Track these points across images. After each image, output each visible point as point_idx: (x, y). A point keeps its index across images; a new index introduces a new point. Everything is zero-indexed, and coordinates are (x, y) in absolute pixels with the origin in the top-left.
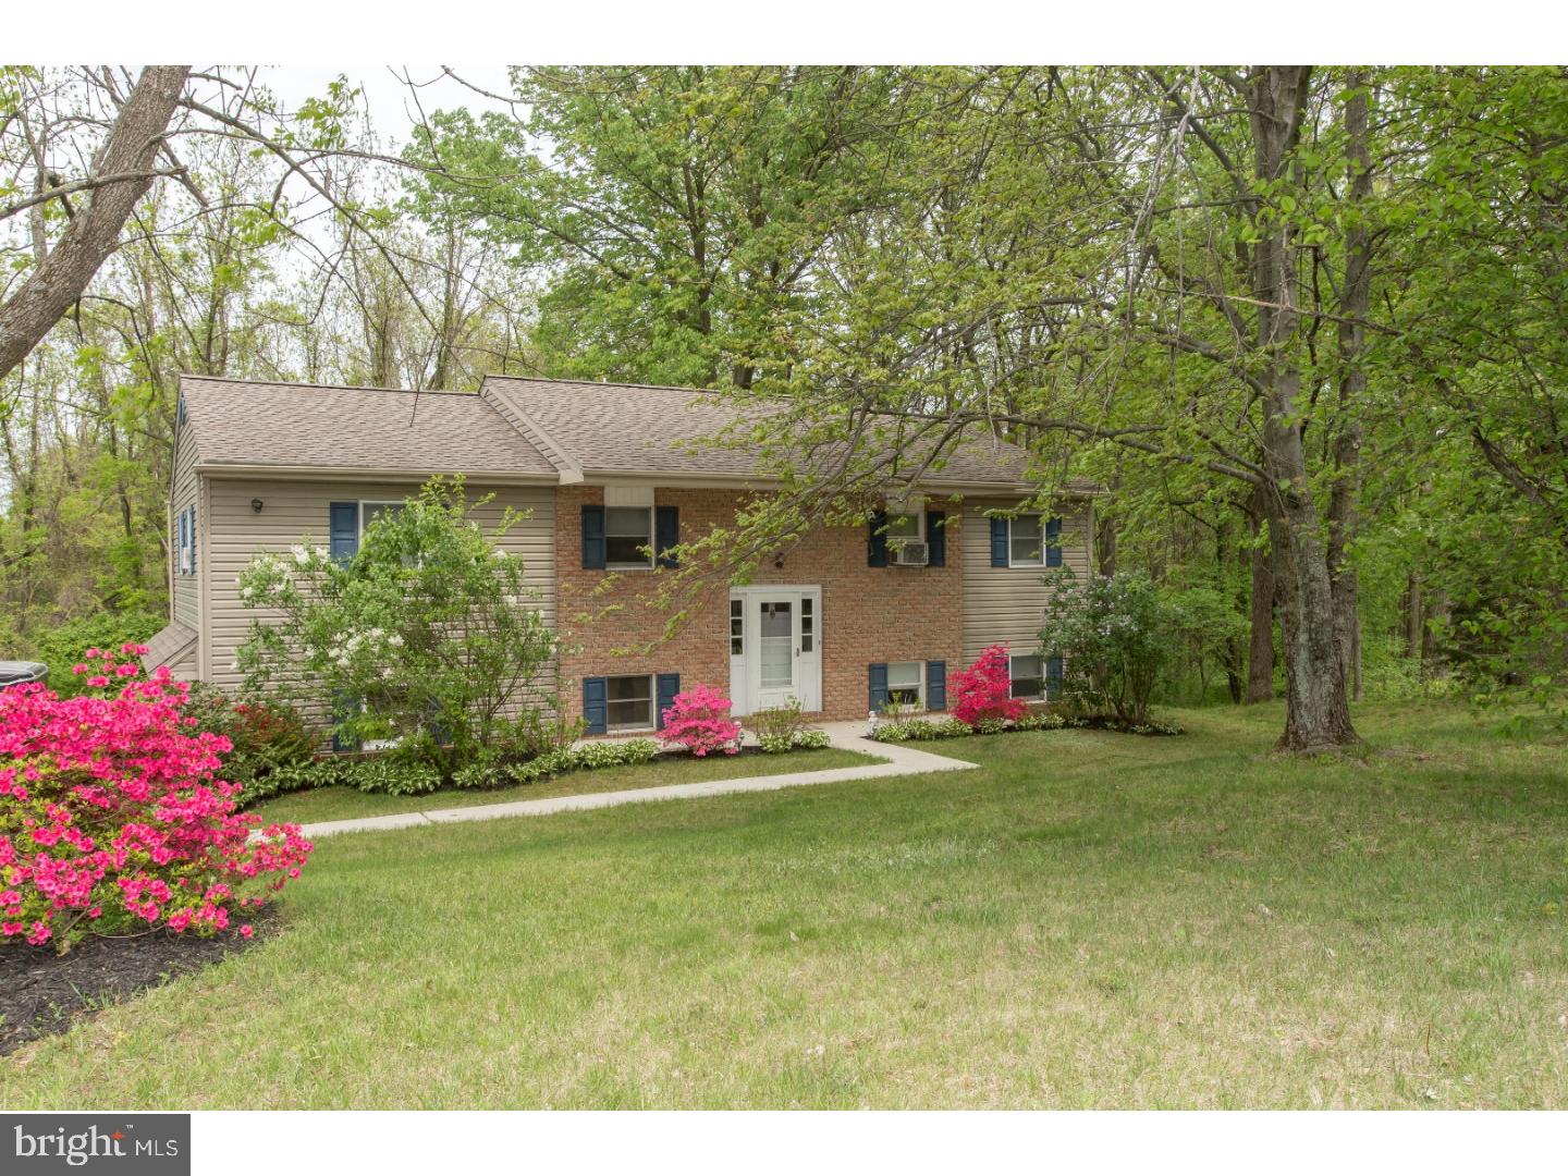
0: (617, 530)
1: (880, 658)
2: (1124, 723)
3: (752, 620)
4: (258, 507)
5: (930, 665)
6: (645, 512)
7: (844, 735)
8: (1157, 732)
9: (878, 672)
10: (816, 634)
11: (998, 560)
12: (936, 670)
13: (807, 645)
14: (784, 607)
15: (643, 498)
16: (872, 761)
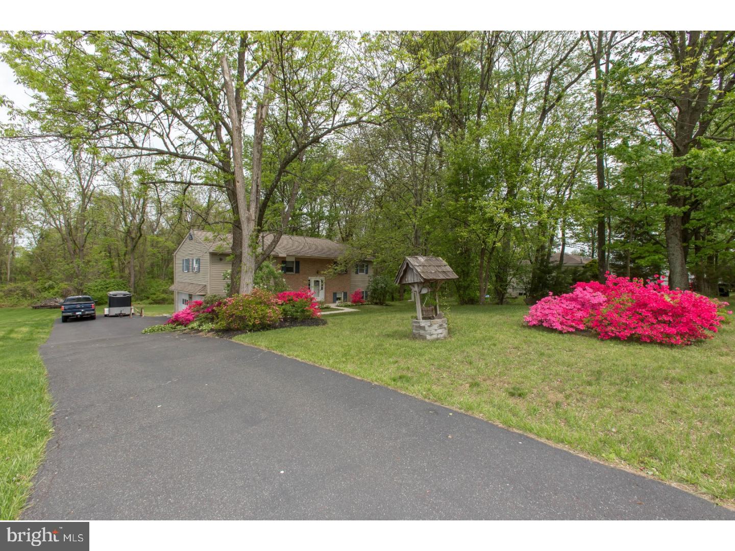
0: (290, 266)
1: (335, 292)
2: (381, 304)
3: (312, 284)
4: (221, 260)
5: (344, 293)
6: (293, 262)
7: (333, 306)
8: (387, 305)
9: (335, 294)
10: (324, 287)
11: (357, 273)
12: (345, 294)
13: (322, 289)
14: (318, 281)
15: (293, 259)
16: (342, 310)
